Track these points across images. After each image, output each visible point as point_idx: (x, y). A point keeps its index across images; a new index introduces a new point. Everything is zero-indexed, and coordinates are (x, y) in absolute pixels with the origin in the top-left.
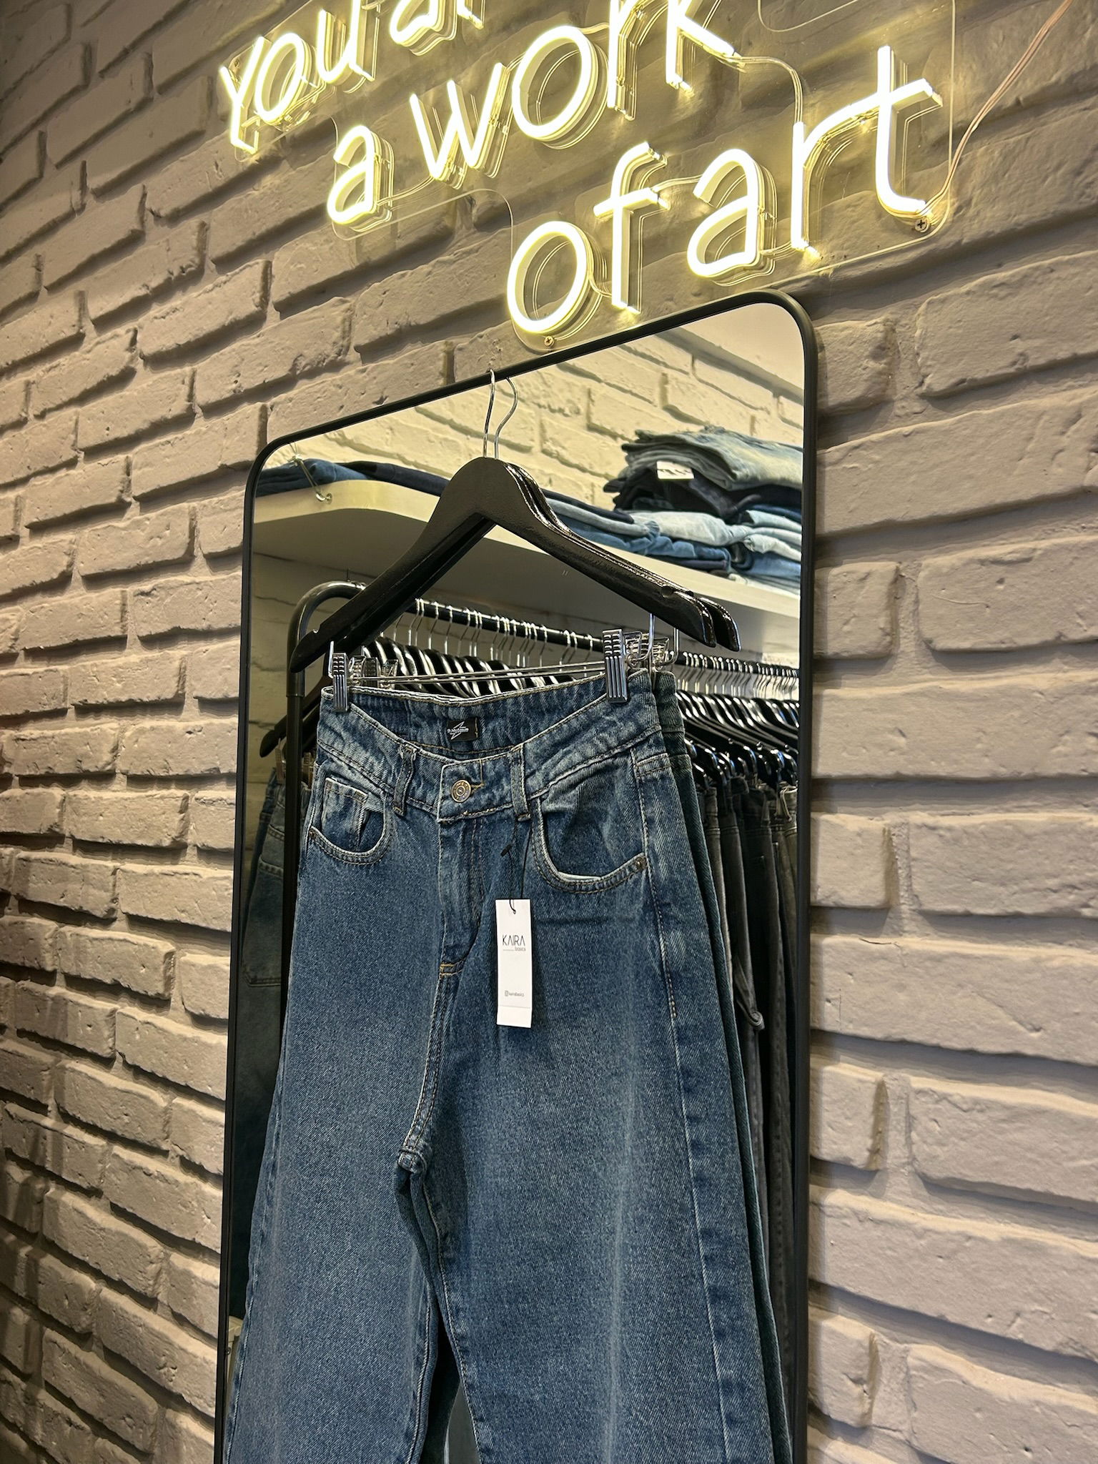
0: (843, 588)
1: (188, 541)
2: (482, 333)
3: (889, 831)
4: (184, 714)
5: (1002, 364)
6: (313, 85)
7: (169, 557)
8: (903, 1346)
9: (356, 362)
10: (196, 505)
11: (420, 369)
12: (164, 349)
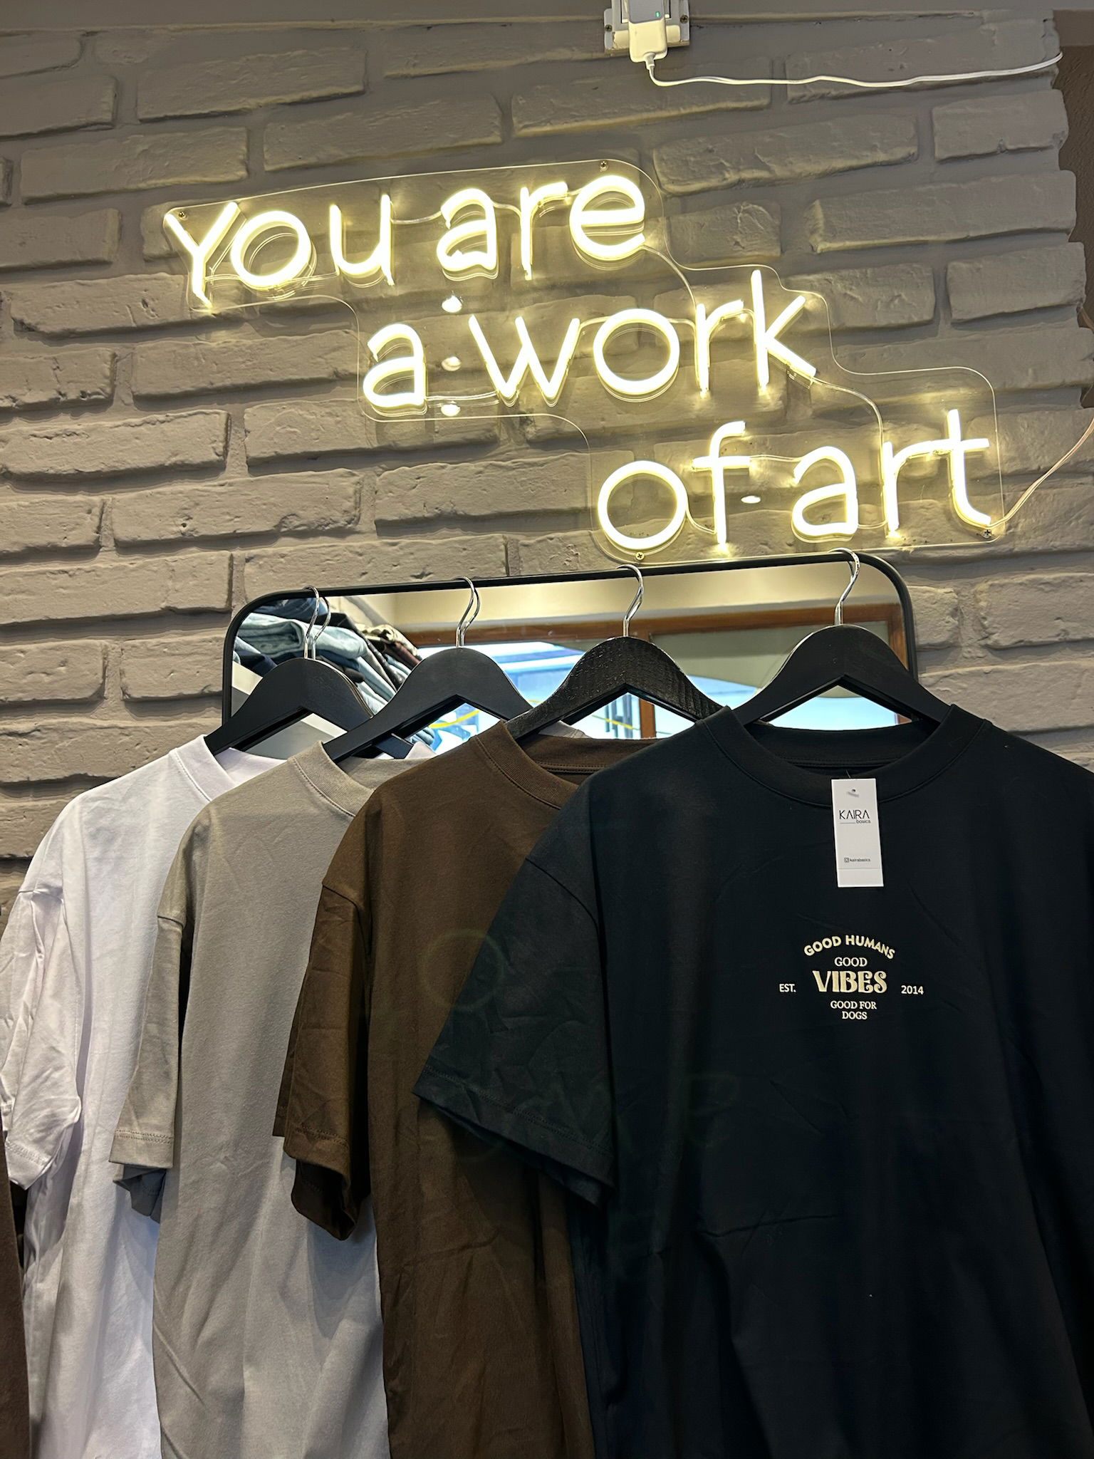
1: (101, 681)
2: (552, 535)
5: (1050, 635)
7: (63, 696)
9: (368, 532)
10: (107, 644)
11: (475, 555)
12: (52, 471)
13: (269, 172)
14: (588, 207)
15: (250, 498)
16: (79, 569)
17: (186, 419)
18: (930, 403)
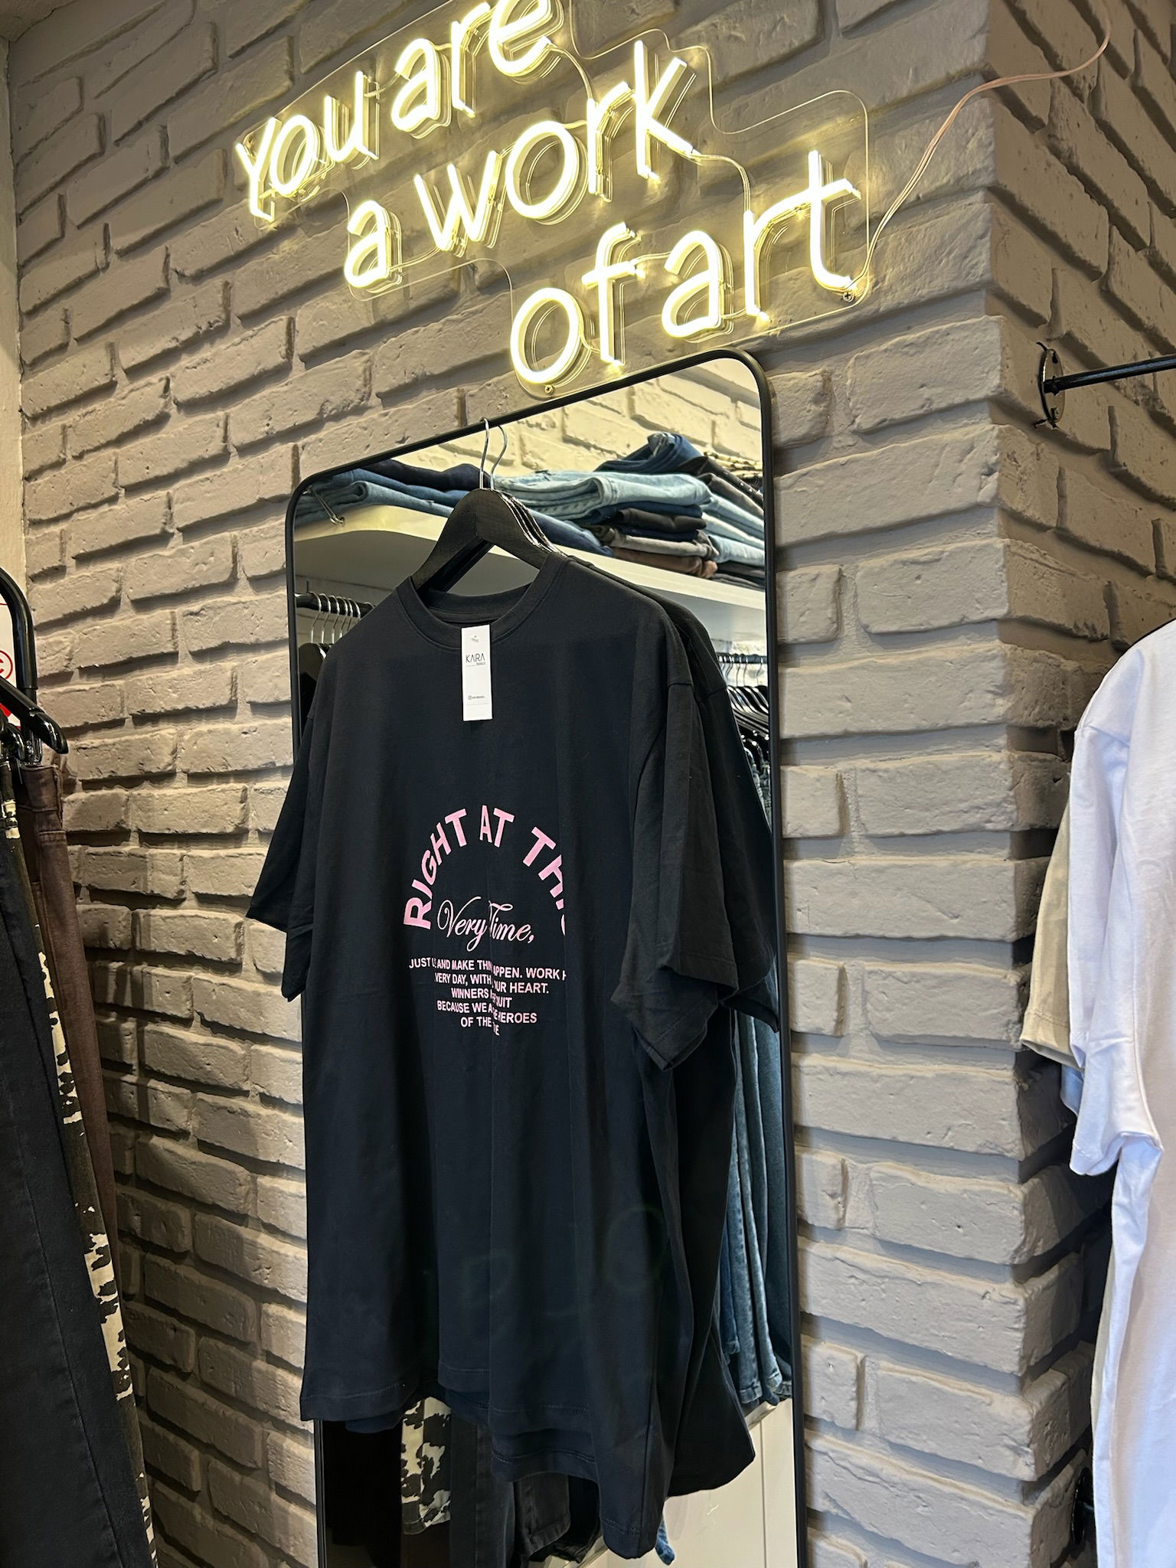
0: (799, 587)
1: (232, 566)
2: (489, 382)
3: (841, 776)
4: (238, 718)
5: (913, 407)
6: (322, 161)
7: (214, 581)
8: (865, 1166)
9: (377, 406)
10: (236, 534)
11: (436, 413)
12: (198, 396)
13: (305, 74)
14: (504, 22)
15: (302, 391)
16: (215, 475)
17: (265, 330)
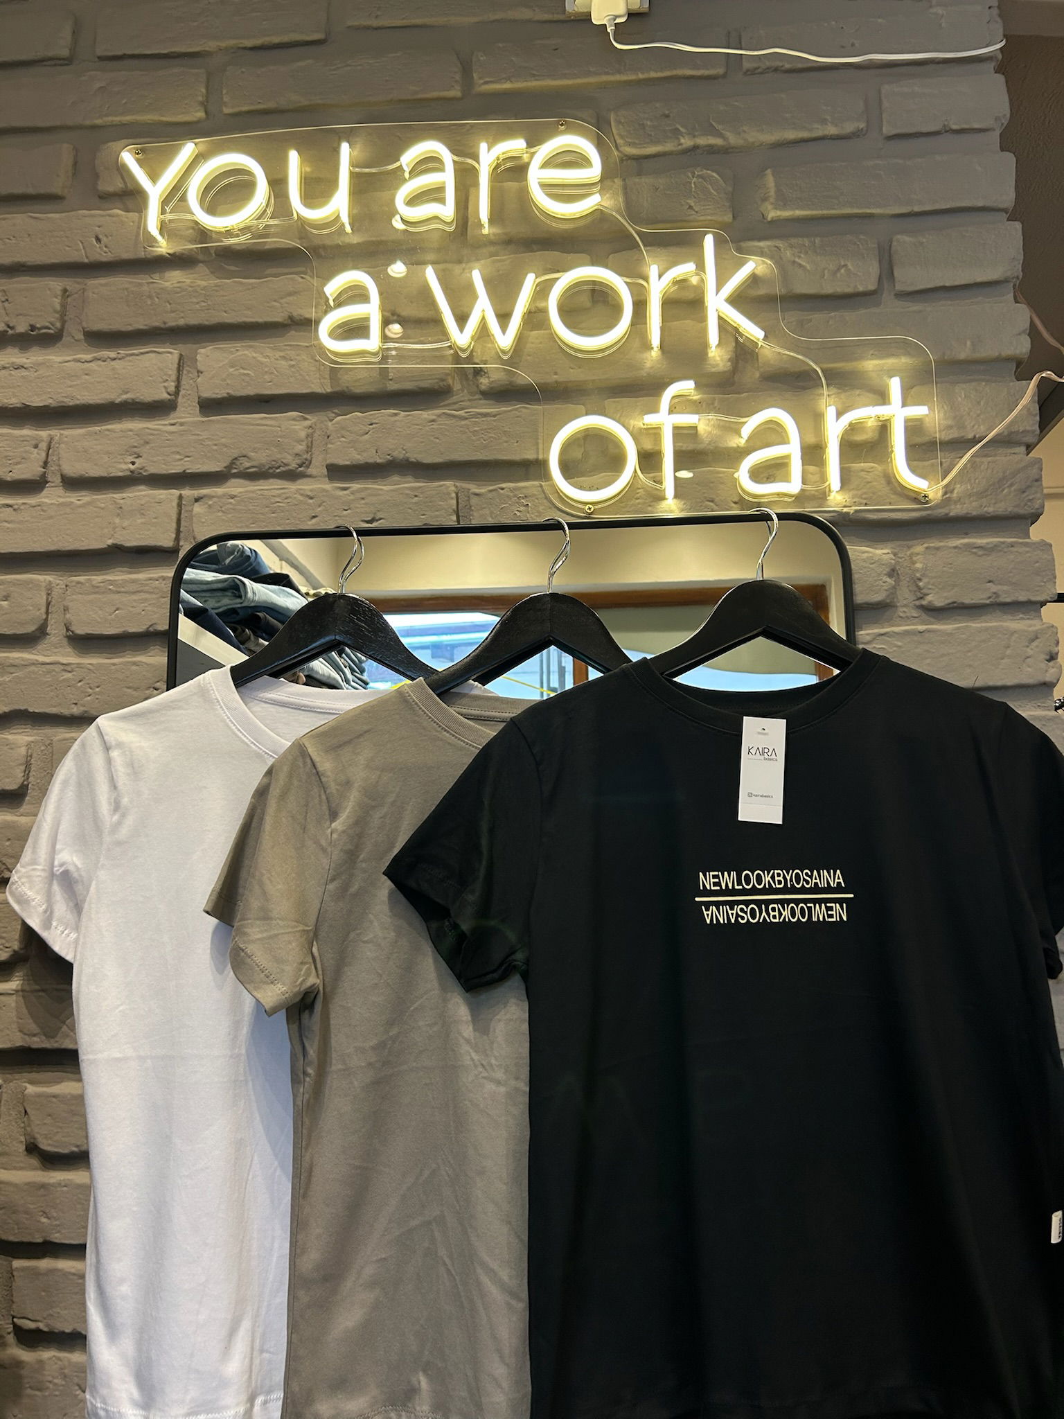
1: (44, 617)
2: (503, 485)
5: (982, 597)
9: (321, 477)
10: (51, 579)
11: (424, 503)
13: (229, 114)
14: (547, 164)
15: (201, 438)
16: (24, 504)
17: (137, 357)
18: (873, 371)
